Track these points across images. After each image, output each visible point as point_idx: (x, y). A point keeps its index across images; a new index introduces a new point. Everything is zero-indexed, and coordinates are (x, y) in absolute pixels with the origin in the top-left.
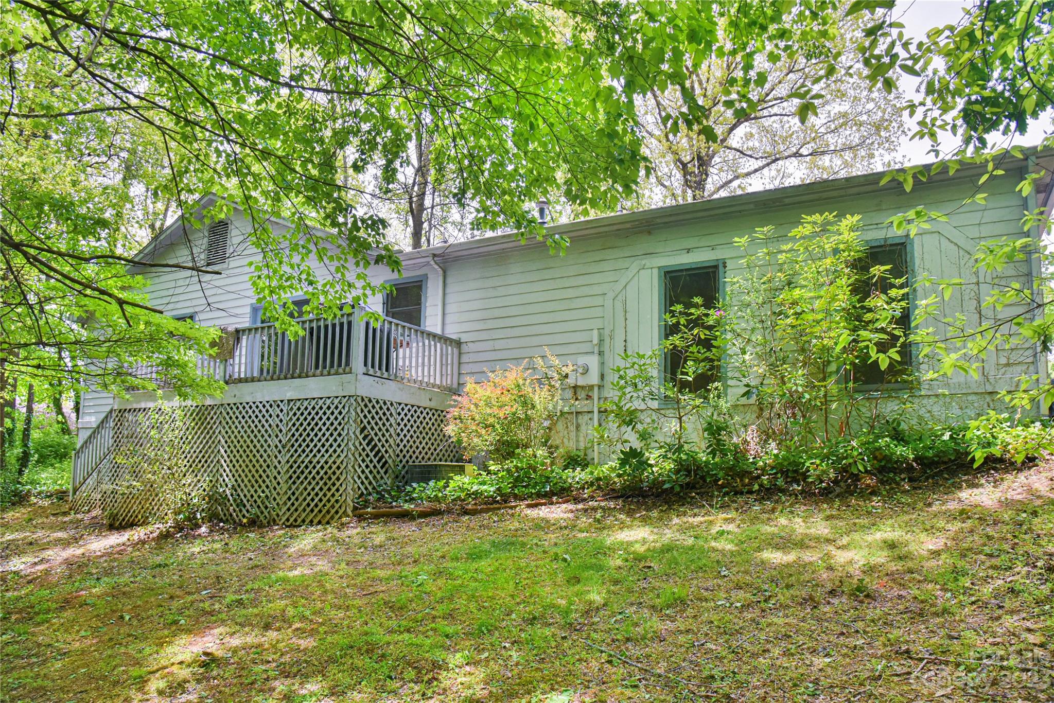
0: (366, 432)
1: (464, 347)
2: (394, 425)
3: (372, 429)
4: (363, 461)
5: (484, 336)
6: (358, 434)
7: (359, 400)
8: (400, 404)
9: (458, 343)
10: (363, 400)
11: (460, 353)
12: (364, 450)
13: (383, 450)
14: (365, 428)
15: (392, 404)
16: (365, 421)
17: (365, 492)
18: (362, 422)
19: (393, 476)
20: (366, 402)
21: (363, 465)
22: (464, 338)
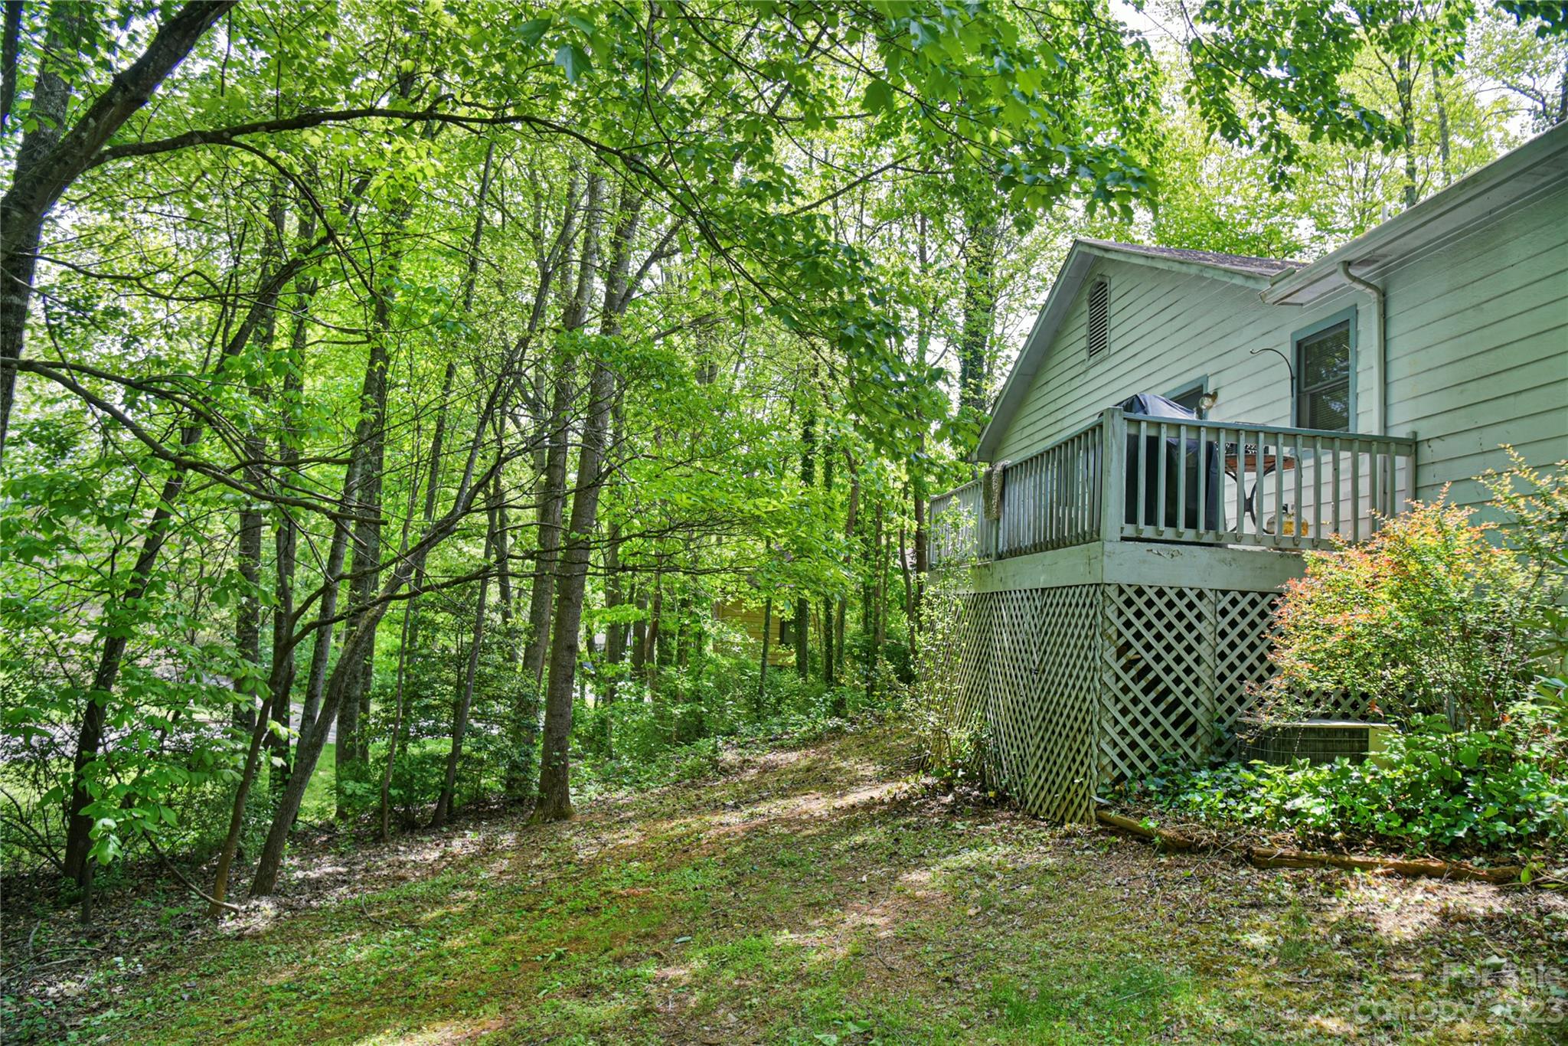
0: (1131, 654)
1: (1425, 451)
2: (1209, 638)
3: (1148, 647)
4: (1124, 712)
5: (1461, 421)
6: (1111, 661)
7: (1112, 592)
8: (1225, 593)
9: (1412, 446)
10: (1121, 592)
11: (1417, 468)
12: (1126, 690)
13: (1178, 691)
14: (1128, 646)
15: (1201, 596)
16: (1128, 635)
17: (1129, 774)
18: (1120, 635)
19: (1206, 741)
20: (1133, 596)
21: (1124, 722)
22: (1425, 431)
